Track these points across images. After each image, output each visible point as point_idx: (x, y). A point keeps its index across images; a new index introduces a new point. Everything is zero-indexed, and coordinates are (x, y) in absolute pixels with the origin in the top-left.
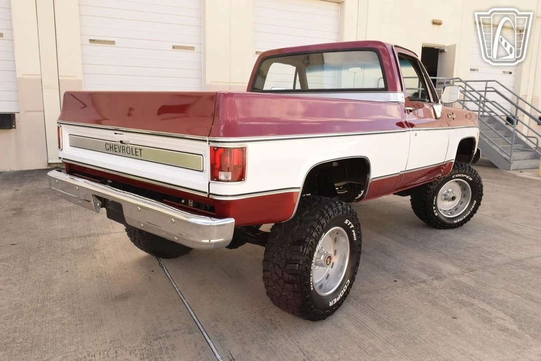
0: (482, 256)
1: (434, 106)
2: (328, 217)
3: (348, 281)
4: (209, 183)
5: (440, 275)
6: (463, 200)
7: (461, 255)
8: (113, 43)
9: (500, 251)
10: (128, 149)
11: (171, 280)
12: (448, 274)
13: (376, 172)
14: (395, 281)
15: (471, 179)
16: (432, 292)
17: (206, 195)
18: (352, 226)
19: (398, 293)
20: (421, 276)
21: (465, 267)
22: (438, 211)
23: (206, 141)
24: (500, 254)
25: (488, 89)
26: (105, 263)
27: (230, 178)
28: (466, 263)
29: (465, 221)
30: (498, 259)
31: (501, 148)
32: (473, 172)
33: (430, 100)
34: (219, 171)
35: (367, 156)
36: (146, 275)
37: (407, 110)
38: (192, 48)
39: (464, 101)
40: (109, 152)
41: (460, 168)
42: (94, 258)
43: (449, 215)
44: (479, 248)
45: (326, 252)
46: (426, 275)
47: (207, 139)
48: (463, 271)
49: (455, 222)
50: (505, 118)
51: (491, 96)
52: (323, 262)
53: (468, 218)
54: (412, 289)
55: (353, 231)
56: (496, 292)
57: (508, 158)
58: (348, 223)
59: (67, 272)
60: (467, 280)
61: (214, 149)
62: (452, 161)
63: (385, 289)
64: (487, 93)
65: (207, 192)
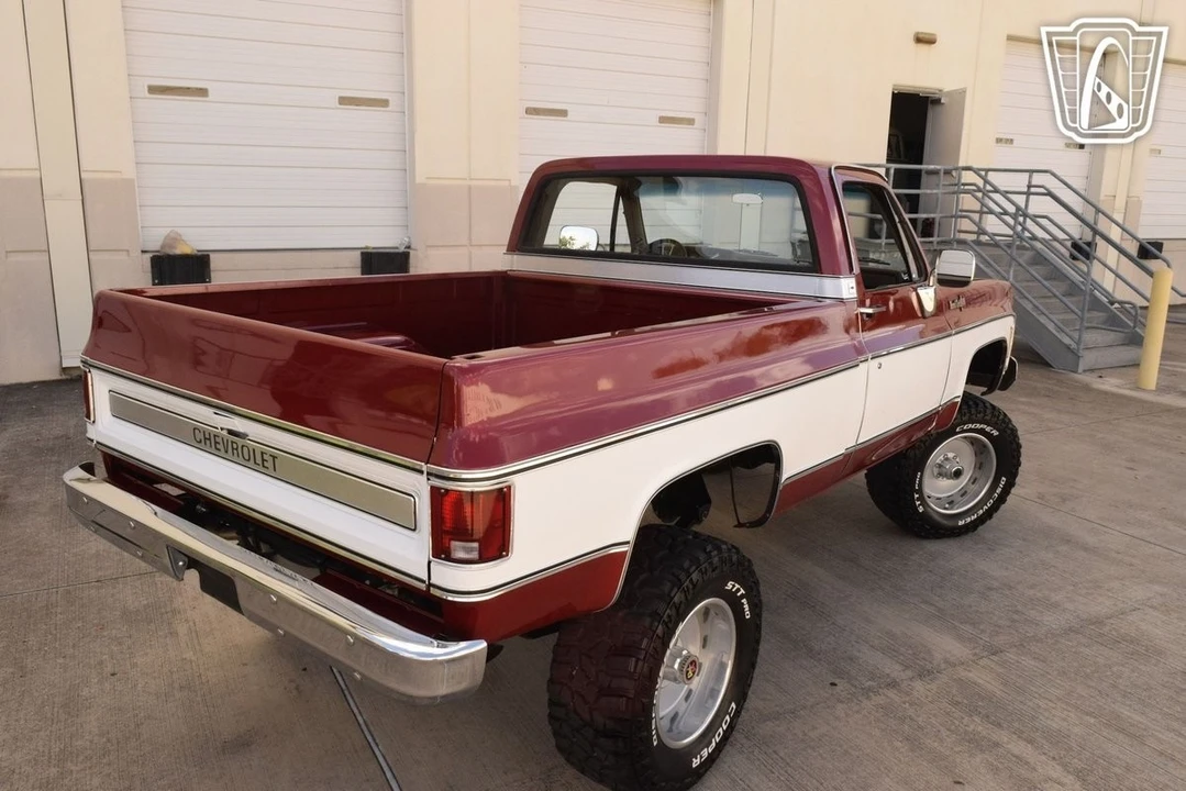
0: (1017, 612)
1: (919, 291)
2: (691, 587)
3: (733, 705)
4: (429, 563)
5: (929, 667)
6: (977, 475)
7: (974, 608)
8: (202, 92)
9: (1055, 597)
10: (245, 449)
11: (346, 692)
12: (946, 661)
13: (793, 465)
14: (833, 684)
15: (995, 433)
16: (911, 712)
17: (423, 587)
18: (742, 591)
19: (837, 718)
20: (887, 671)
21: (981, 642)
22: (924, 503)
23: (421, 472)
24: (1056, 605)
25: (1033, 190)
26: (198, 648)
27: (475, 555)
28: (983, 631)
29: (982, 520)
30: (1051, 620)
31: (1059, 324)
32: (1001, 417)
33: (910, 275)
34: (450, 540)
35: (775, 439)
36: (291, 681)
37: (862, 314)
38: (384, 103)
39: (981, 213)
40: (202, 446)
41: (973, 411)
42: (173, 634)
43: (945, 509)
44: (1010, 588)
45: (685, 652)
46: (898, 667)
47: (424, 468)
48: (975, 654)
49: (961, 523)
50: (1069, 244)
51: (1039, 205)
52: (678, 674)
53: (989, 514)
54: (868, 703)
55: (744, 601)
56: (1045, 710)
57: (1074, 346)
58: (734, 586)
59: (113, 675)
60: (983, 677)
61: (440, 493)
62: (956, 400)
63: (812, 707)
64: (1031, 197)
65: (425, 578)
